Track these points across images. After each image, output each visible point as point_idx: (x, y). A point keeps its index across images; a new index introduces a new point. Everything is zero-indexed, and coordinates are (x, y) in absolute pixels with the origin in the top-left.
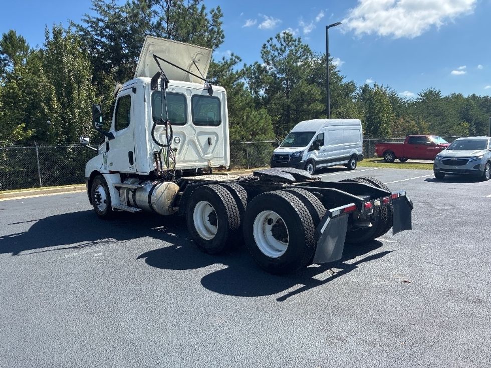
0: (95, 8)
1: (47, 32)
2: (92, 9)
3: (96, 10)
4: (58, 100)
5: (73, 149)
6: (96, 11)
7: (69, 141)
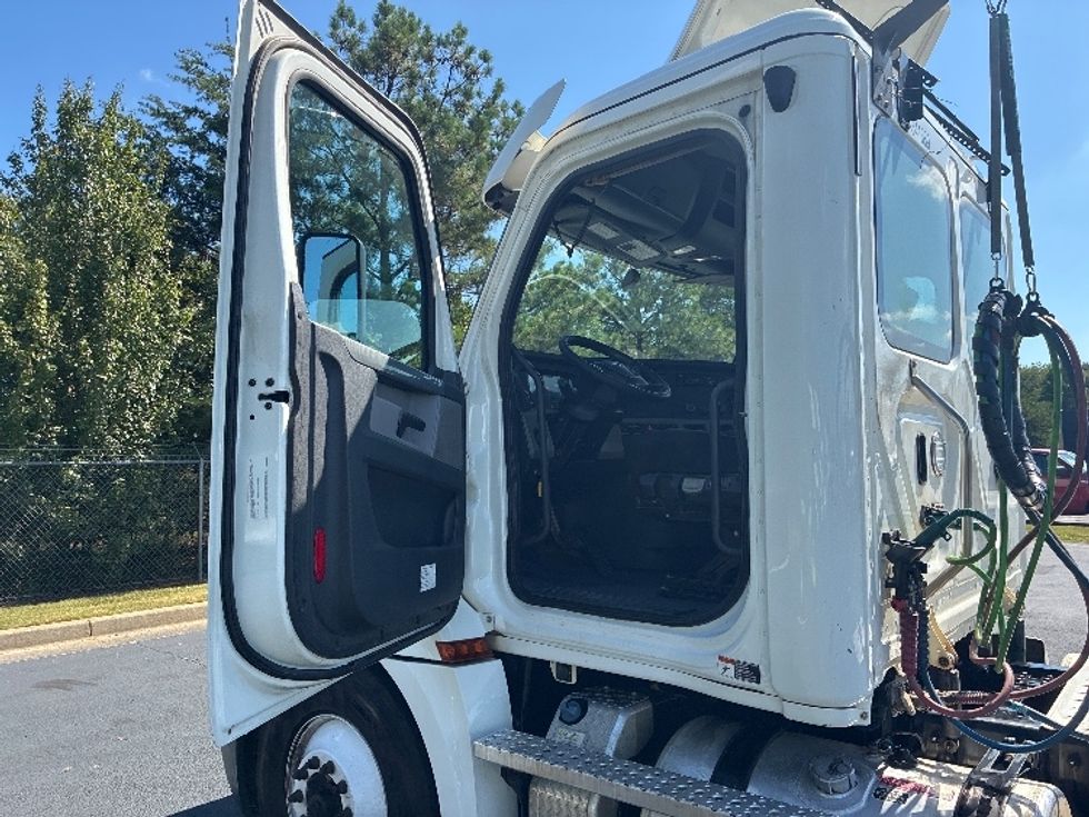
0: (184, 75)
1: (39, 110)
2: (176, 78)
3: (184, 81)
4: (52, 308)
5: (83, 471)
6: (186, 85)
7: (70, 445)
